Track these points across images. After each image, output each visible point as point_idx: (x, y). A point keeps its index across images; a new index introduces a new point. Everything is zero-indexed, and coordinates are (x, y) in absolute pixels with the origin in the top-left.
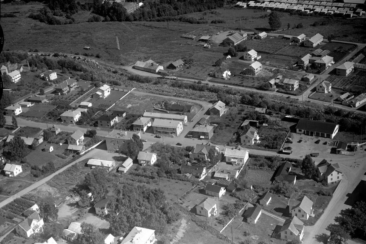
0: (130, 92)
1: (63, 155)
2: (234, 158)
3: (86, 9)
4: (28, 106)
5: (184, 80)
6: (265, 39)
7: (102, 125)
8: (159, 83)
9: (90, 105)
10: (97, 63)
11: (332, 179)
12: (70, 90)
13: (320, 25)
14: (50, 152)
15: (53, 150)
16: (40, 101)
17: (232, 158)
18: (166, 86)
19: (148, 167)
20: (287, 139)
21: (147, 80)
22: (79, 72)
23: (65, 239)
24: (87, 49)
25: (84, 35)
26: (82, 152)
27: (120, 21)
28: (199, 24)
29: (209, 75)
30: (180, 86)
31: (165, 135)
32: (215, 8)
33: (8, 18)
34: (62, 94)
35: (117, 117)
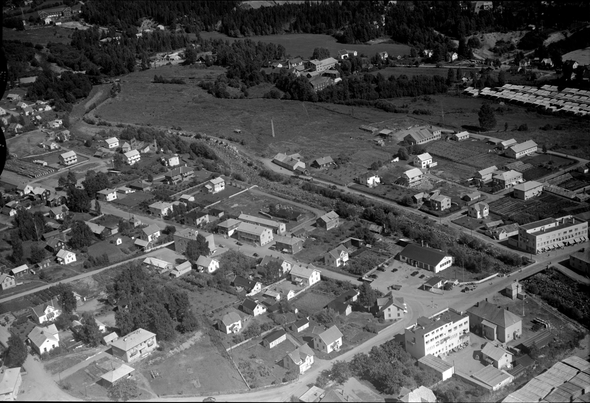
0: (247, 189)
1: (128, 250)
2: (299, 277)
3: (270, 81)
4: (127, 192)
5: (319, 183)
6: (464, 141)
7: (188, 223)
8: (290, 183)
9: (192, 199)
10: (237, 151)
11: (390, 315)
12: (183, 179)
13: (555, 129)
14: (116, 245)
15: (121, 242)
16: (142, 189)
17: (298, 277)
18: (296, 188)
19: (205, 274)
20: (383, 266)
21: (277, 178)
22: (209, 160)
23: (72, 331)
24: (237, 132)
25: (247, 114)
26: (148, 249)
27: (302, 100)
28: (397, 113)
29: (354, 180)
30: (310, 190)
31: (248, 242)
32: (434, 93)
33: (175, 84)
34: (171, 184)
35: (207, 216)
